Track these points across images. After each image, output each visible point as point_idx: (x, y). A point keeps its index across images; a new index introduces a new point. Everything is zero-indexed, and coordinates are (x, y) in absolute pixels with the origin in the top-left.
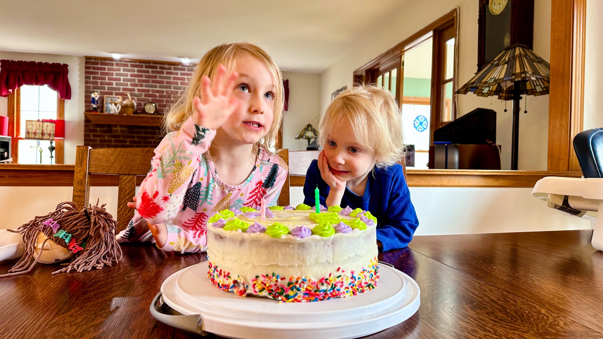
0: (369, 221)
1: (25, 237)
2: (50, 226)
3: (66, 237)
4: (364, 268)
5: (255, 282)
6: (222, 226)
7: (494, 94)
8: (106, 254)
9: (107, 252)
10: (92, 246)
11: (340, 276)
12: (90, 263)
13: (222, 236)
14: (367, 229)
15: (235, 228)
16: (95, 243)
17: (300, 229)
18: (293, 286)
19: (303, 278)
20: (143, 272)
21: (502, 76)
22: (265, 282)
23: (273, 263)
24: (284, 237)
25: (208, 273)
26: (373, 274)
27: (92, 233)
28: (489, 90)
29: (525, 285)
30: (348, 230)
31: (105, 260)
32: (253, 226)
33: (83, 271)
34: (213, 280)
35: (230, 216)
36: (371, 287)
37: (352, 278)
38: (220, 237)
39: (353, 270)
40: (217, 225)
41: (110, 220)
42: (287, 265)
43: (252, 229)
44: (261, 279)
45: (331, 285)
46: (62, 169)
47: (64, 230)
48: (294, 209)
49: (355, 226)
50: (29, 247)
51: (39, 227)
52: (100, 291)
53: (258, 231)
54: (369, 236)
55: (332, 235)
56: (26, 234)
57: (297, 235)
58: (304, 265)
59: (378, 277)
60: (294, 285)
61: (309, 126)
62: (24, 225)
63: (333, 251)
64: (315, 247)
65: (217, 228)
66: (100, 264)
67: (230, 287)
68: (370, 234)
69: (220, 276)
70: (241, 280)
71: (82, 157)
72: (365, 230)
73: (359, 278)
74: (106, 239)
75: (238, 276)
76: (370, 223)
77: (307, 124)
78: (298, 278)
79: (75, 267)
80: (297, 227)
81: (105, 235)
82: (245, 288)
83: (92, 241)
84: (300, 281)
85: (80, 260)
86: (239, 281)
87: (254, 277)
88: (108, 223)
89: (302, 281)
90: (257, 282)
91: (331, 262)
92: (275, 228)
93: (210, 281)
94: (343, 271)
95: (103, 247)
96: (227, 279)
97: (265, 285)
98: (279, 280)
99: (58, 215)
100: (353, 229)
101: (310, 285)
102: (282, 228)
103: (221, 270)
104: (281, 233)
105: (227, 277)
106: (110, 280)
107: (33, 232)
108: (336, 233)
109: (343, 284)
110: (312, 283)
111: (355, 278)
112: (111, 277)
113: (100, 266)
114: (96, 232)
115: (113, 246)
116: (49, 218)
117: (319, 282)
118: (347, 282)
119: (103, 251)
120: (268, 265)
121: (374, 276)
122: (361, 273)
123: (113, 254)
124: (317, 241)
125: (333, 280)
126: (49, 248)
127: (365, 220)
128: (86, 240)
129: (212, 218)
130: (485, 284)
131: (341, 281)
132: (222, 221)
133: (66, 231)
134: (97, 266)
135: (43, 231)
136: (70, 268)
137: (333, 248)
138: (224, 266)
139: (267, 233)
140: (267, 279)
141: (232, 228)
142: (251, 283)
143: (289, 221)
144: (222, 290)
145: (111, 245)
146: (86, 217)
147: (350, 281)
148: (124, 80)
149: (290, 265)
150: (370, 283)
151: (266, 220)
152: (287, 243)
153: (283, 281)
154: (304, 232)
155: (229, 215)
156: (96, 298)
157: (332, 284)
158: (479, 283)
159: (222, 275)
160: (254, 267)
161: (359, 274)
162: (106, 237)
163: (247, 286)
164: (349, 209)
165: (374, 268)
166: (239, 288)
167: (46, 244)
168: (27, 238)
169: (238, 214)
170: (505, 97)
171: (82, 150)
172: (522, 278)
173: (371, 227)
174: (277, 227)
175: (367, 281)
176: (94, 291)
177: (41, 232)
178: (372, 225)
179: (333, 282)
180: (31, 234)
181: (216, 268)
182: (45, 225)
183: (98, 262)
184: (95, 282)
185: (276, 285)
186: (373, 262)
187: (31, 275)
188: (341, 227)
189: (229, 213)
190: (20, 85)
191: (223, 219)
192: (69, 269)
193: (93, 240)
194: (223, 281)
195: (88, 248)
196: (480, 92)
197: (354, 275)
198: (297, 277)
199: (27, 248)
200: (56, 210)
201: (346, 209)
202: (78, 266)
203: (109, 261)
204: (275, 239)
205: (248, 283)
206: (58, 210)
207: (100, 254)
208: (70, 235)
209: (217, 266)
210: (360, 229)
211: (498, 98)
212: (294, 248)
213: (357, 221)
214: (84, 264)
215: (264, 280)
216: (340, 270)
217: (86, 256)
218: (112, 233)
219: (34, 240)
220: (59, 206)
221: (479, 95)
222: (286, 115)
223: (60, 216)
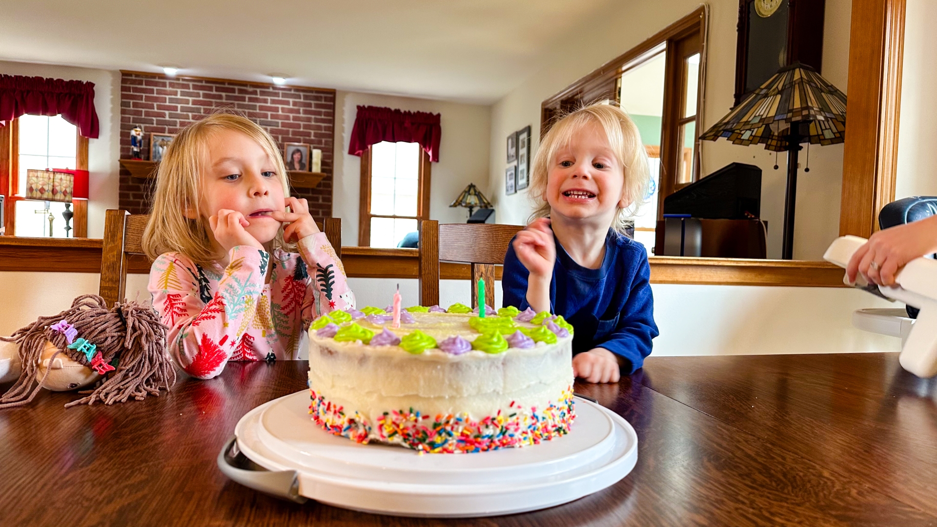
0: (561, 330)
1: (23, 349)
2: (62, 332)
3: (88, 350)
4: (552, 403)
5: (382, 422)
6: (333, 335)
7: (759, 142)
8: (151, 376)
9: (151, 373)
10: (130, 363)
11: (515, 414)
12: (124, 391)
13: (332, 350)
14: (557, 344)
15: (351, 338)
16: (133, 360)
17: (454, 341)
18: (441, 429)
19: (457, 416)
20: (209, 405)
21: (772, 113)
22: (398, 422)
23: (411, 393)
24: (428, 352)
25: (310, 407)
26: (566, 412)
27: (129, 344)
28: (751, 135)
29: (798, 433)
30: (528, 344)
31: (149, 387)
32: (381, 335)
33: (115, 402)
34: (317, 418)
35: (345, 320)
36: (562, 432)
37: (533, 417)
38: (328, 352)
39: (535, 405)
40: (325, 334)
41: (157, 325)
42: (432, 396)
43: (379, 340)
44: (392, 417)
45: (500, 428)
46: (83, 246)
47: (84, 338)
48: (445, 311)
49: (540, 338)
50: (29, 364)
51: (46, 333)
52: (140, 433)
53: (388, 343)
54: (560, 354)
55: (505, 352)
56: (24, 344)
57: (449, 351)
58: (458, 396)
59: (574, 417)
60: (443, 427)
61: (471, 186)
62: (21, 330)
63: (505, 376)
64: (476, 369)
65: (324, 338)
66: (141, 392)
67: (343, 429)
68: (562, 351)
69: (328, 412)
70: (360, 419)
71: (114, 228)
72: (554, 345)
73: (544, 418)
74: (151, 353)
75: (357, 413)
76: (563, 333)
77: (470, 184)
78: (450, 417)
79: (102, 396)
80: (449, 339)
81: (149, 347)
82: (366, 430)
83: (129, 356)
84: (452, 421)
85: (110, 385)
86: (357, 419)
87: (381, 414)
88: (153, 329)
89: (456, 421)
90: (386, 422)
91: (501, 393)
92: (414, 338)
93: (313, 419)
94: (519, 407)
95: (146, 366)
96: (339, 417)
97: (398, 426)
98: (420, 419)
99: (75, 315)
100: (536, 342)
101: (468, 428)
102: (425, 339)
103: (329, 404)
104: (423, 347)
105: (338, 414)
106: (156, 417)
107: (35, 341)
108: (509, 347)
109: (519, 426)
110: (471, 425)
111: (537, 418)
112: (158, 413)
113: (141, 396)
114: (135, 343)
115: (161, 364)
116: (60, 320)
117: (482, 423)
118: (525, 424)
119: (145, 372)
120: (402, 395)
121: (567, 416)
122: (548, 409)
123: (162, 377)
124: (479, 360)
125: (503, 421)
126: (60, 365)
127: (555, 329)
128: (120, 355)
129: (317, 323)
130: (738, 431)
131: (516, 421)
132: (331, 328)
133: (87, 341)
134: (136, 396)
135: (51, 340)
136: (93, 398)
137: (504, 371)
138: (334, 396)
139: (402, 347)
140: (400, 417)
141: (348, 338)
142: (376, 424)
143: (436, 328)
144: (331, 433)
145: (158, 363)
146: (118, 320)
147: (529, 422)
148: (183, 109)
149: (437, 395)
150: (560, 426)
151: (401, 326)
152: (433, 363)
153: (426, 421)
154: (459, 346)
155: (343, 318)
156: (134, 444)
157: (502, 427)
158: (728, 430)
159: (330, 411)
160: (382, 399)
161: (544, 412)
162: (151, 350)
163: (370, 428)
165: (566, 403)
166: (357, 431)
167: (55, 359)
168: (26, 351)
169: (357, 318)
170: (776, 146)
171: (114, 216)
172: (796, 424)
173: (563, 340)
174: (418, 338)
175: (556, 423)
176: (131, 433)
177: (49, 341)
178: (565, 337)
179: (503, 424)
180: (32, 343)
181: (322, 399)
182: (54, 331)
183: (137, 389)
184: (133, 419)
185: (414, 426)
186: (565, 393)
187: (32, 408)
188: (517, 339)
189: (343, 316)
190: (18, 115)
191: (334, 325)
192: (93, 400)
193: (130, 354)
194: (333, 420)
195: (123, 367)
196: (737, 138)
197: (537, 413)
198: (447, 415)
199: (26, 366)
200: (72, 306)
201: (527, 312)
202: (107, 395)
203: (156, 388)
204: (414, 356)
205: (372, 423)
206: (74, 307)
207: (142, 376)
208: (95, 347)
209: (324, 395)
210: (547, 343)
211: (765, 148)
212: (443, 371)
213: (542, 331)
214: (116, 392)
215: (397, 419)
216: (515, 405)
217: (119, 380)
218: (160, 344)
219: (36, 353)
220: (77, 301)
221: (736, 142)
222: (436, 169)
223: (78, 316)
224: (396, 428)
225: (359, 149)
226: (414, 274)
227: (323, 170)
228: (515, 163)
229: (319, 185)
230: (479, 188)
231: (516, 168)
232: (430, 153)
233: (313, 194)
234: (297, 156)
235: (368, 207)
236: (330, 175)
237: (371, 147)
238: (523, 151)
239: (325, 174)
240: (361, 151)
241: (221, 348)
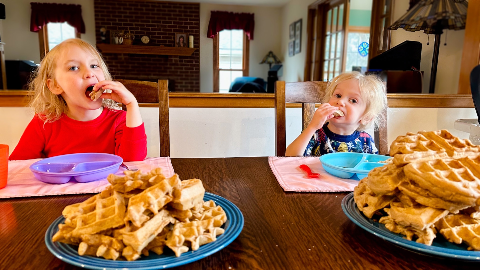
7: (420, 29)
21: (427, 15)
28: (416, 26)
61: (271, 53)
170: (430, 31)
190: (47, 23)
221: (407, 30)
222: (252, 43)
227: (195, 46)
228: (293, 39)
229: (193, 54)
230: (275, 53)
231: (294, 42)
232: (249, 35)
233: (190, 59)
234: (181, 39)
235: (218, 65)
237: (219, 33)
238: (298, 33)
239: (196, 49)
240: (213, 36)
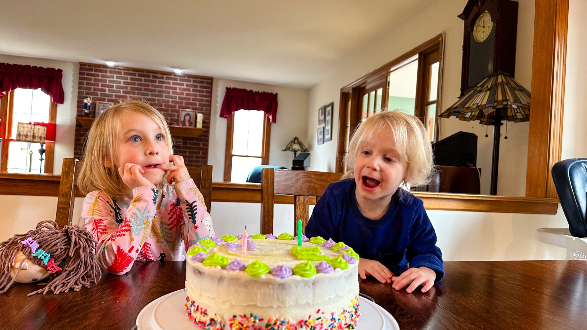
0: (351, 259)
1: (3, 256)
2: (29, 245)
3: (45, 257)
4: (344, 309)
5: (232, 322)
6: (202, 261)
7: (476, 119)
8: (85, 274)
9: (86, 272)
10: (71, 266)
11: (320, 318)
12: (67, 285)
13: (201, 271)
14: (349, 269)
15: (214, 264)
16: (74, 264)
17: (280, 269)
18: (271, 328)
19: (282, 319)
20: (121, 296)
21: (484, 102)
22: (242, 323)
23: (252, 304)
24: (264, 277)
25: (186, 305)
26: (353, 313)
27: (71, 254)
28: (471, 115)
30: (330, 270)
31: (84, 281)
32: (233, 262)
33: (61, 292)
34: (190, 314)
35: (211, 246)
36: (351, 328)
37: (333, 319)
38: (199, 272)
39: (333, 311)
40: (197, 259)
41: (90, 241)
42: (266, 306)
43: (233, 266)
44: (239, 319)
45: (310, 327)
46: (48, 180)
47: (43, 249)
48: (277, 238)
49: (337, 265)
50: (6, 266)
51: (18, 245)
52: (75, 317)
53: (238, 269)
54: (351, 275)
55: (313, 275)
56: (4, 253)
57: (278, 276)
58: (283, 306)
59: (359, 315)
60: (272, 326)
61: (296, 138)
62: (2, 243)
63: (314, 292)
64: (295, 288)
65: (196, 262)
66: (78, 286)
67: (206, 325)
68: (352, 273)
69: (197, 312)
70: (218, 319)
71: (68, 170)
72: (346, 270)
73: (339, 320)
74: (86, 259)
75: (216, 315)
76: (352, 261)
77: (295, 137)
78: (277, 320)
79: (52, 288)
80: (278, 267)
81: (85, 255)
82: (221, 327)
83: (71, 262)
84: (278, 323)
85: (58, 280)
86: (216, 319)
87: (232, 317)
88: (88, 244)
89: (281, 323)
90: (235, 321)
91: (311, 304)
92: (255, 266)
93: (187, 315)
94: (323, 313)
95: (82, 268)
96: (204, 316)
97: (242, 325)
98: (257, 321)
99: (38, 234)
100: (335, 269)
101: (288, 328)
102: (262, 267)
103: (198, 306)
104: (261, 273)
105: (203, 314)
106: (86, 304)
107: (11, 251)
108: (317, 273)
109: (323, 326)
110: (291, 325)
111: (335, 319)
112: (88, 301)
113: (77, 288)
114: (76, 253)
115: (92, 266)
116: (28, 237)
117: (298, 324)
118: (327, 324)
119: (81, 272)
120: (246, 305)
121: (354, 316)
122: (342, 314)
123: (92, 274)
124: (298, 282)
125: (312, 322)
126: (26, 267)
127: (347, 258)
128: (65, 261)
129: (192, 250)
130: (464, 322)
131: (321, 323)
132: (201, 255)
133: (45, 251)
134: (74, 288)
135: (22, 251)
136: (46, 289)
137: (314, 289)
138: (203, 301)
139: (247, 272)
140: (244, 319)
141: (211, 264)
142: (228, 323)
143: (270, 255)
144: (198, 326)
145: (90, 266)
146: (66, 237)
147: (329, 322)
148: (117, 87)
149: (268, 306)
150: (350, 324)
151: (247, 254)
152: (267, 283)
153: (261, 322)
154: (284, 272)
155: (210, 245)
156: (70, 327)
157: (311, 326)
158: (458, 320)
159: (199, 311)
160: (232, 306)
161: (339, 316)
162: (86, 257)
163: (224, 326)
164: (331, 242)
165: (354, 308)
166: (216, 327)
167: (23, 263)
168: (5, 257)
169: (219, 244)
170: (486, 122)
171: (69, 162)
173: (353, 266)
174: (257, 266)
175: (347, 322)
176: (69, 318)
177: (20, 251)
178: (354, 263)
179: (312, 324)
180: (9, 252)
181: (193, 303)
182: (24, 245)
183: (76, 283)
184: (71, 307)
185: (253, 326)
186: (353, 301)
187: (6, 296)
188: (323, 267)
189: (210, 243)
190: (14, 88)
191: (203, 253)
192: (46, 291)
193: (72, 260)
194: (200, 317)
195: (67, 269)
196: (462, 117)
197: (334, 317)
198: (275, 319)
199: (4, 267)
200: (36, 228)
201: (329, 241)
202: (56, 287)
203: (87, 282)
204: (254, 279)
205: (225, 322)
206: (38, 229)
207: (79, 275)
208: (49, 255)
209: (195, 301)
210: (342, 269)
211: (480, 123)
212: (273, 289)
213: (339, 260)
214: (62, 285)
215: (242, 321)
216: (320, 312)
217: (64, 277)
218: (92, 253)
219: (11, 259)
220: (39, 225)
221: (461, 119)
222: (274, 127)
223: (40, 235)
224: (241, 327)
225: (227, 114)
226: (258, 200)
227: (203, 127)
228: (323, 125)
229: (201, 136)
230: (301, 139)
231: (324, 128)
232: (271, 117)
233: (196, 141)
234: (187, 118)
235: (231, 150)
236: (207, 129)
237: (234, 113)
238: (328, 118)
239: (204, 129)
240: (227, 115)
241: (130, 254)
